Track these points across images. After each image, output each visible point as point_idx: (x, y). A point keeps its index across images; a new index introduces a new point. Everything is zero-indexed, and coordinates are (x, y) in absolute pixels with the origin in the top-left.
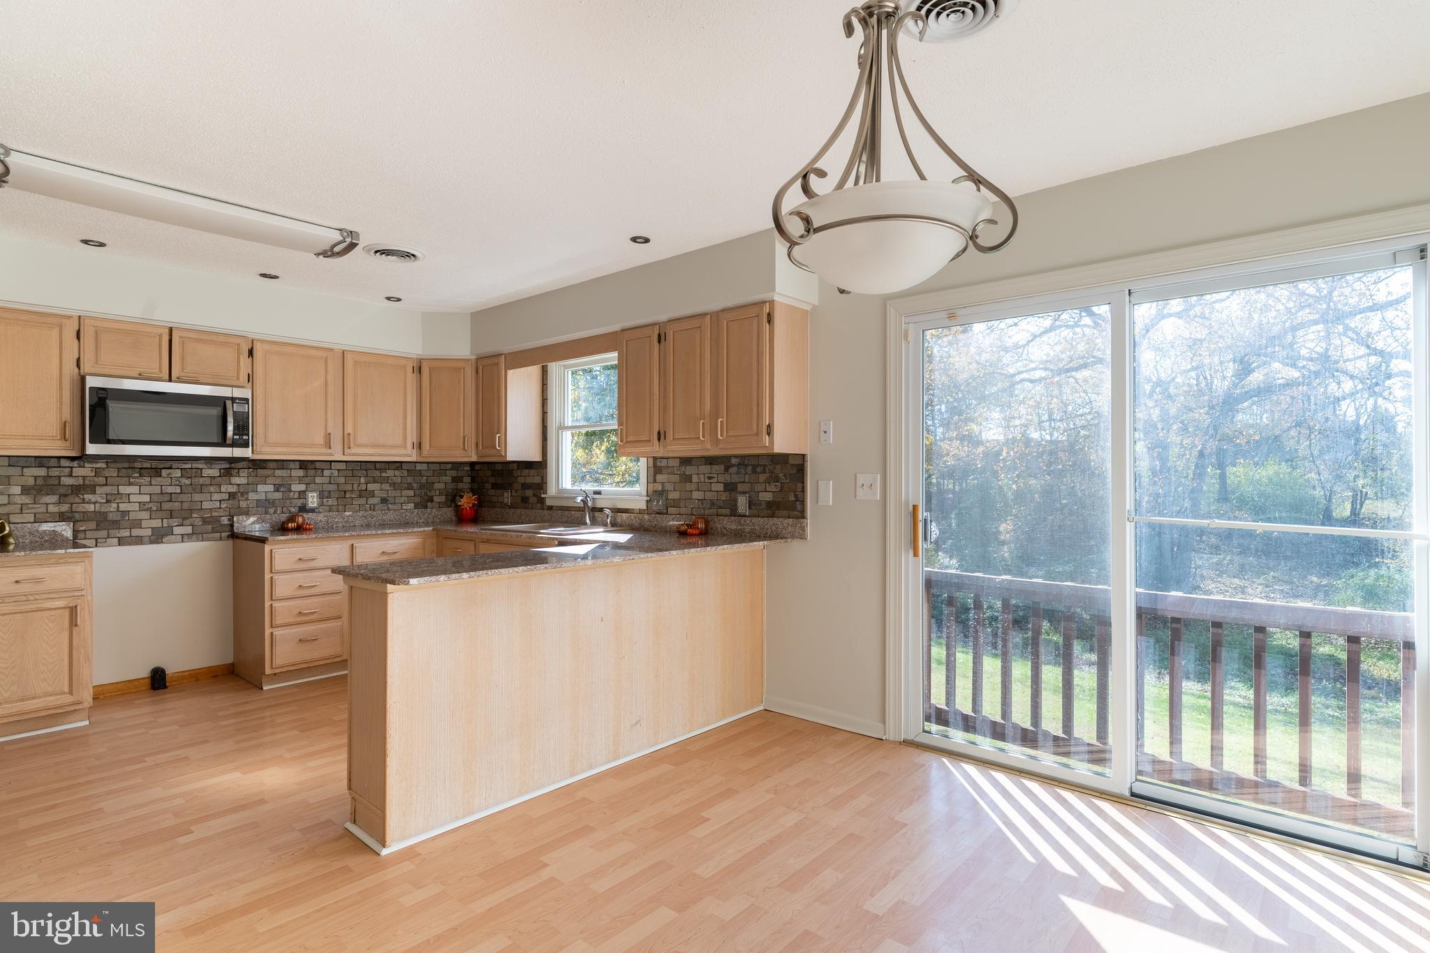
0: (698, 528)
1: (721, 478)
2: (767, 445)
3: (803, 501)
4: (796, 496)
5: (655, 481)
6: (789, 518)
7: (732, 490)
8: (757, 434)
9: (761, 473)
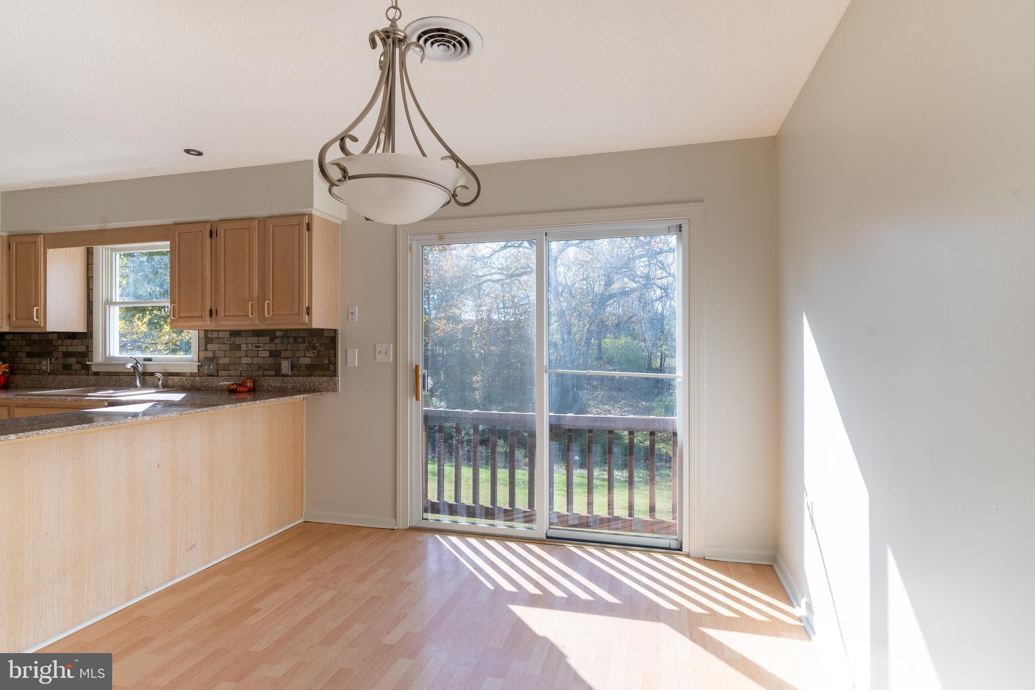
0: (247, 386)
1: (267, 347)
2: (307, 322)
3: (335, 364)
4: (329, 360)
5: (206, 349)
6: (324, 376)
7: (277, 356)
8: (298, 314)
9: (301, 343)
